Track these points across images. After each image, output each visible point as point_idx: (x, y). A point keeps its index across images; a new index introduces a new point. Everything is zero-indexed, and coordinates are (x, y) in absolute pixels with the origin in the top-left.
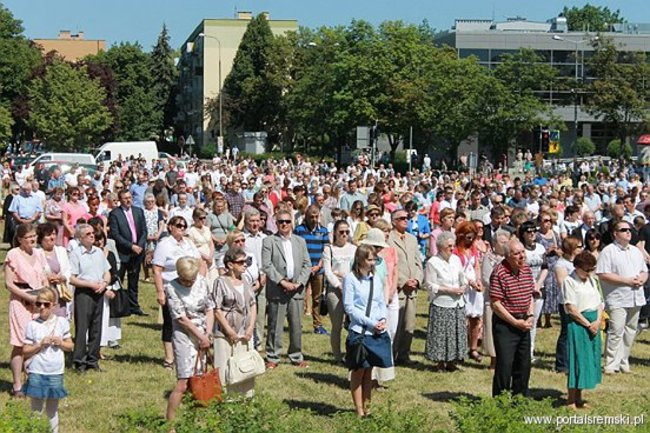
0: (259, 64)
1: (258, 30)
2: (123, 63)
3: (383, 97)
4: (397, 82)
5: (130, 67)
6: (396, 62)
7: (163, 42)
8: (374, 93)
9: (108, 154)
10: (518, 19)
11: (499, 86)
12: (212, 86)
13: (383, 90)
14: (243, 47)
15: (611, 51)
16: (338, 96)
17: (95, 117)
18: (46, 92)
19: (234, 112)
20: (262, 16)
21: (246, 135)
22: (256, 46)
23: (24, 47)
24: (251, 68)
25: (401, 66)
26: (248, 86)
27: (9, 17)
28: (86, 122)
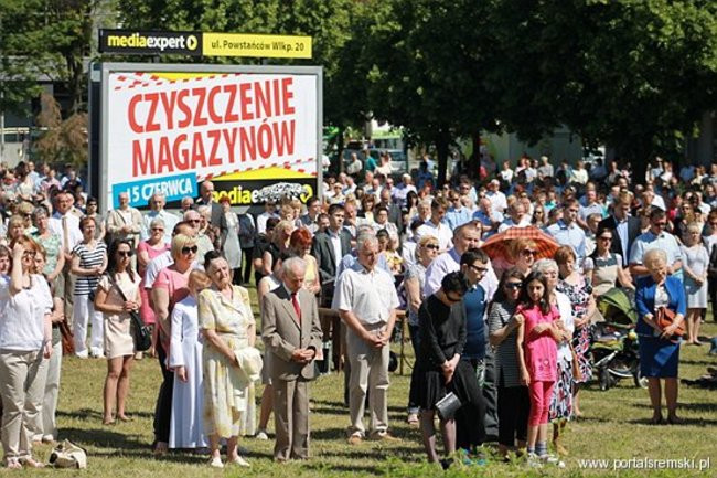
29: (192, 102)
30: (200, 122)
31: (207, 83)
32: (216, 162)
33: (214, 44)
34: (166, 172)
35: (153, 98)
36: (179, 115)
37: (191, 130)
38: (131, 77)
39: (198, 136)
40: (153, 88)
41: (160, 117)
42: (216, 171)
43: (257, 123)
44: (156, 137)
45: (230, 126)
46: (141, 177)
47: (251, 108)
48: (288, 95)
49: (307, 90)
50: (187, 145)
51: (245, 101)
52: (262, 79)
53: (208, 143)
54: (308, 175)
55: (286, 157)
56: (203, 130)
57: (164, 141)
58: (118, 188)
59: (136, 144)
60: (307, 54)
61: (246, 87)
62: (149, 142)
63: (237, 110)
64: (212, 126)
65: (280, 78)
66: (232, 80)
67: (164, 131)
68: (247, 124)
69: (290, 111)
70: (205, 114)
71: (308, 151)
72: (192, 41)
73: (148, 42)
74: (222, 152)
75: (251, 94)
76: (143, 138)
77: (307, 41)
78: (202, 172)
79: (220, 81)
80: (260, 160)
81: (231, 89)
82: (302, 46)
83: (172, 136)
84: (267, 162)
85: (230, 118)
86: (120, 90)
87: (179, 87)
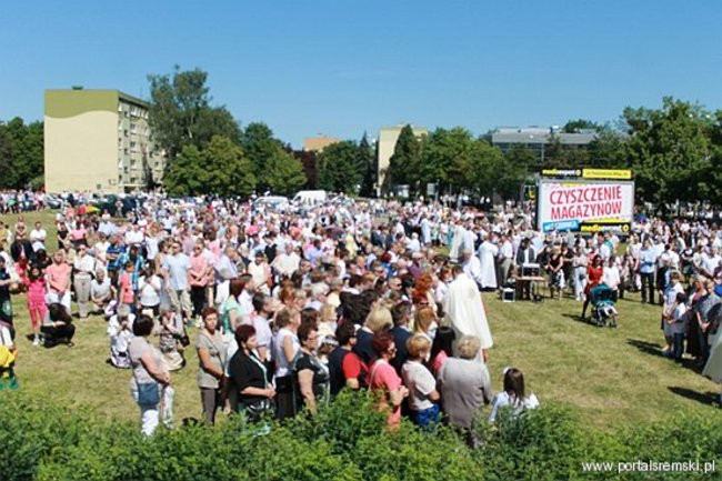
0: (406, 150)
1: (407, 132)
2: (339, 150)
3: (451, 168)
4: (457, 160)
5: (342, 152)
6: (457, 149)
7: (364, 140)
8: (447, 166)
9: (299, 198)
10: (534, 127)
11: (506, 162)
12: (384, 163)
13: (450, 164)
14: (398, 142)
15: (558, 143)
16: (428, 167)
17: (298, 178)
18: (273, 165)
19: (394, 175)
20: (408, 126)
21: (399, 186)
22: (405, 141)
23: (273, 143)
24: (402, 152)
25: (460, 152)
26: (400, 161)
27: (266, 128)
28: (292, 181)
29: (577, 194)
30: (579, 201)
31: (584, 187)
32: (585, 215)
33: (588, 173)
34: (565, 219)
35: (561, 192)
36: (571, 198)
37: (576, 204)
38: (551, 185)
39: (579, 207)
40: (561, 189)
41: (563, 199)
42: (586, 220)
43: (605, 202)
44: (561, 207)
45: (593, 203)
46: (555, 220)
47: (602, 197)
48: (618, 192)
49: (628, 192)
50: (575, 209)
51: (600, 194)
52: (607, 186)
53: (583, 209)
54: (627, 221)
55: (617, 215)
56: (582, 204)
57: (565, 208)
58: (545, 225)
59: (553, 210)
60: (629, 177)
61: (600, 189)
62: (558, 210)
63: (596, 197)
64: (585, 202)
65: (616, 186)
66: (594, 186)
67: (565, 204)
68: (600, 203)
69: (619, 197)
70: (582, 198)
71: (627, 211)
72: (578, 172)
73: (560, 172)
74: (590, 211)
75: (603, 191)
76: (556, 207)
77: (629, 172)
78: (581, 220)
79: (589, 186)
80: (605, 215)
81: (595, 190)
82: (627, 174)
83: (568, 206)
84: (609, 216)
85: (593, 200)
86: (547, 189)
87: (571, 189)
